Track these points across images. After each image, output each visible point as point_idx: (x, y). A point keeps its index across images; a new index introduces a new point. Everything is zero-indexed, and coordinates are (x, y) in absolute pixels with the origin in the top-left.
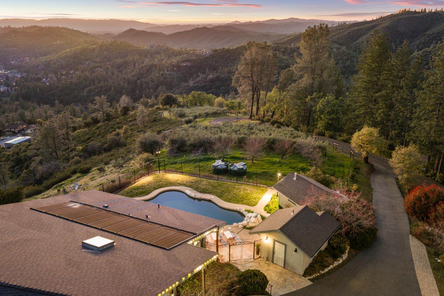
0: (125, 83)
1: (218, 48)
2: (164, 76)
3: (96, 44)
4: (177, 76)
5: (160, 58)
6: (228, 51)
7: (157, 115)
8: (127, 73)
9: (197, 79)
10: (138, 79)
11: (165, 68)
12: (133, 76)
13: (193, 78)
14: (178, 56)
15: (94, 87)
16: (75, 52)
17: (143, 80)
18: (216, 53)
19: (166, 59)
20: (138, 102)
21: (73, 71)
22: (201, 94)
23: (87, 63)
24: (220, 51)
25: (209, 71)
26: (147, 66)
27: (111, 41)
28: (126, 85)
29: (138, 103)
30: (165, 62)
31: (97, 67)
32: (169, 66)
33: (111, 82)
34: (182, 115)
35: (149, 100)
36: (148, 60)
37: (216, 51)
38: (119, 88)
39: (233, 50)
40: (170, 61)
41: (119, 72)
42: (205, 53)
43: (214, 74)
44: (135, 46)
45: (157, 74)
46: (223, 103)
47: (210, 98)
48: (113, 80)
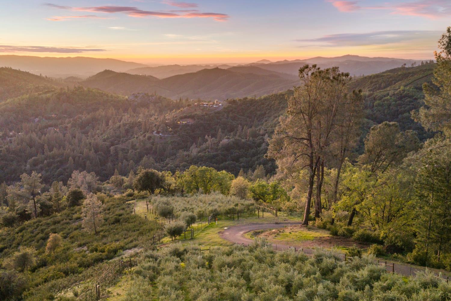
0: (90, 150)
1: (236, 99)
2: (152, 141)
3: (52, 91)
4: (172, 140)
5: (146, 113)
6: (252, 102)
7: (123, 209)
8: (95, 135)
9: (204, 146)
10: (112, 145)
11: (154, 129)
12: (105, 140)
13: (196, 144)
14: (174, 110)
15: (43, 156)
16: (19, 104)
17: (120, 146)
18: (234, 106)
19: (156, 114)
20: (108, 181)
21: (13, 131)
22: (207, 170)
23: (37, 119)
24: (239, 103)
25: (223, 132)
26: (126, 124)
27: (75, 87)
28: (92, 154)
29: (108, 183)
30: (155, 119)
31: (51, 126)
32: (160, 125)
33: (69, 150)
34: (167, 214)
35: (125, 178)
36: (129, 116)
37: (234, 102)
38: (81, 159)
39: (261, 100)
40: (162, 117)
41: (83, 133)
42: (216, 105)
43: (230, 137)
44: (110, 95)
45: (141, 138)
46: (246, 188)
47: (223, 178)
48: (72, 145)
